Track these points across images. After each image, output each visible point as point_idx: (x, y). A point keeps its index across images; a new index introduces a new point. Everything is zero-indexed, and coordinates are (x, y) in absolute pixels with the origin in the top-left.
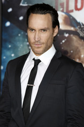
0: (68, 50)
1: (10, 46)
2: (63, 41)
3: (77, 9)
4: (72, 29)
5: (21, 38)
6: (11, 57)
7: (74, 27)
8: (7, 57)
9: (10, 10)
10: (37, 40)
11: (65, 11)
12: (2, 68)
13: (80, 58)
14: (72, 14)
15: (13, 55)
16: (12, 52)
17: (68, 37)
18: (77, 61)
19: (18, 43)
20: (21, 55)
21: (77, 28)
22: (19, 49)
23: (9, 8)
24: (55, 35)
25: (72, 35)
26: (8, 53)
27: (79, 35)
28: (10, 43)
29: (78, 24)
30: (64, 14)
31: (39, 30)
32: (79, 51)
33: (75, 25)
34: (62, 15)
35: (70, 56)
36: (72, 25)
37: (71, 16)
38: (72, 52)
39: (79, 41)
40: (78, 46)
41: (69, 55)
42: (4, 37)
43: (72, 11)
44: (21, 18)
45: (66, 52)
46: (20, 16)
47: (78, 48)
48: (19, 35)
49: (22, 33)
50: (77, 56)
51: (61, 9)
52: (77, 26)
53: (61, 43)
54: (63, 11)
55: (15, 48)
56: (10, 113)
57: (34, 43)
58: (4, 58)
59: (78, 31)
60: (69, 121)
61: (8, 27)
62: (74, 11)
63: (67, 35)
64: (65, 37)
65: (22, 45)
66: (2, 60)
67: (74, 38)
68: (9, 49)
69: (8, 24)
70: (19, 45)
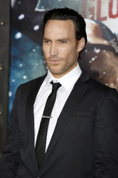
0: (100, 71)
1: (21, 65)
2: (93, 59)
3: (111, 16)
4: (105, 42)
5: (36, 55)
6: (23, 79)
7: (107, 39)
8: (17, 80)
9: (22, 17)
10: (52, 54)
11: (95, 18)
12: (10, 94)
13: (115, 82)
14: (104, 22)
15: (25, 77)
16: (23, 73)
17: (99, 53)
18: (112, 86)
19: (32, 61)
20: (35, 76)
21: (112, 41)
22: (33, 70)
23: (20, 15)
24: (80, 49)
25: (104, 51)
26: (18, 75)
27: (115, 50)
28: (21, 61)
29: (114, 36)
30: (93, 22)
31: (56, 41)
32: (115, 73)
33: (109, 37)
34: (92, 24)
35: (101, 79)
36: (104, 38)
37: (104, 25)
38: (104, 73)
39: (114, 59)
40: (113, 65)
41: (100, 77)
42: (13, 53)
43: (105, 19)
44: (36, 28)
45: (97, 74)
46: (35, 25)
47: (112, 68)
48: (34, 50)
49: (38, 48)
50: (111, 79)
51: (91, 16)
52: (112, 38)
53: (90, 62)
54: (92, 19)
55: (27, 68)
56: (19, 154)
57: (50, 58)
58: (14, 81)
59: (113, 46)
60: (97, 166)
61: (19, 39)
62: (108, 18)
63: (97, 51)
64: (96, 54)
65: (37, 64)
66: (11, 85)
67: (108, 55)
68: (20, 69)
69: (19, 35)
70: (33, 64)
